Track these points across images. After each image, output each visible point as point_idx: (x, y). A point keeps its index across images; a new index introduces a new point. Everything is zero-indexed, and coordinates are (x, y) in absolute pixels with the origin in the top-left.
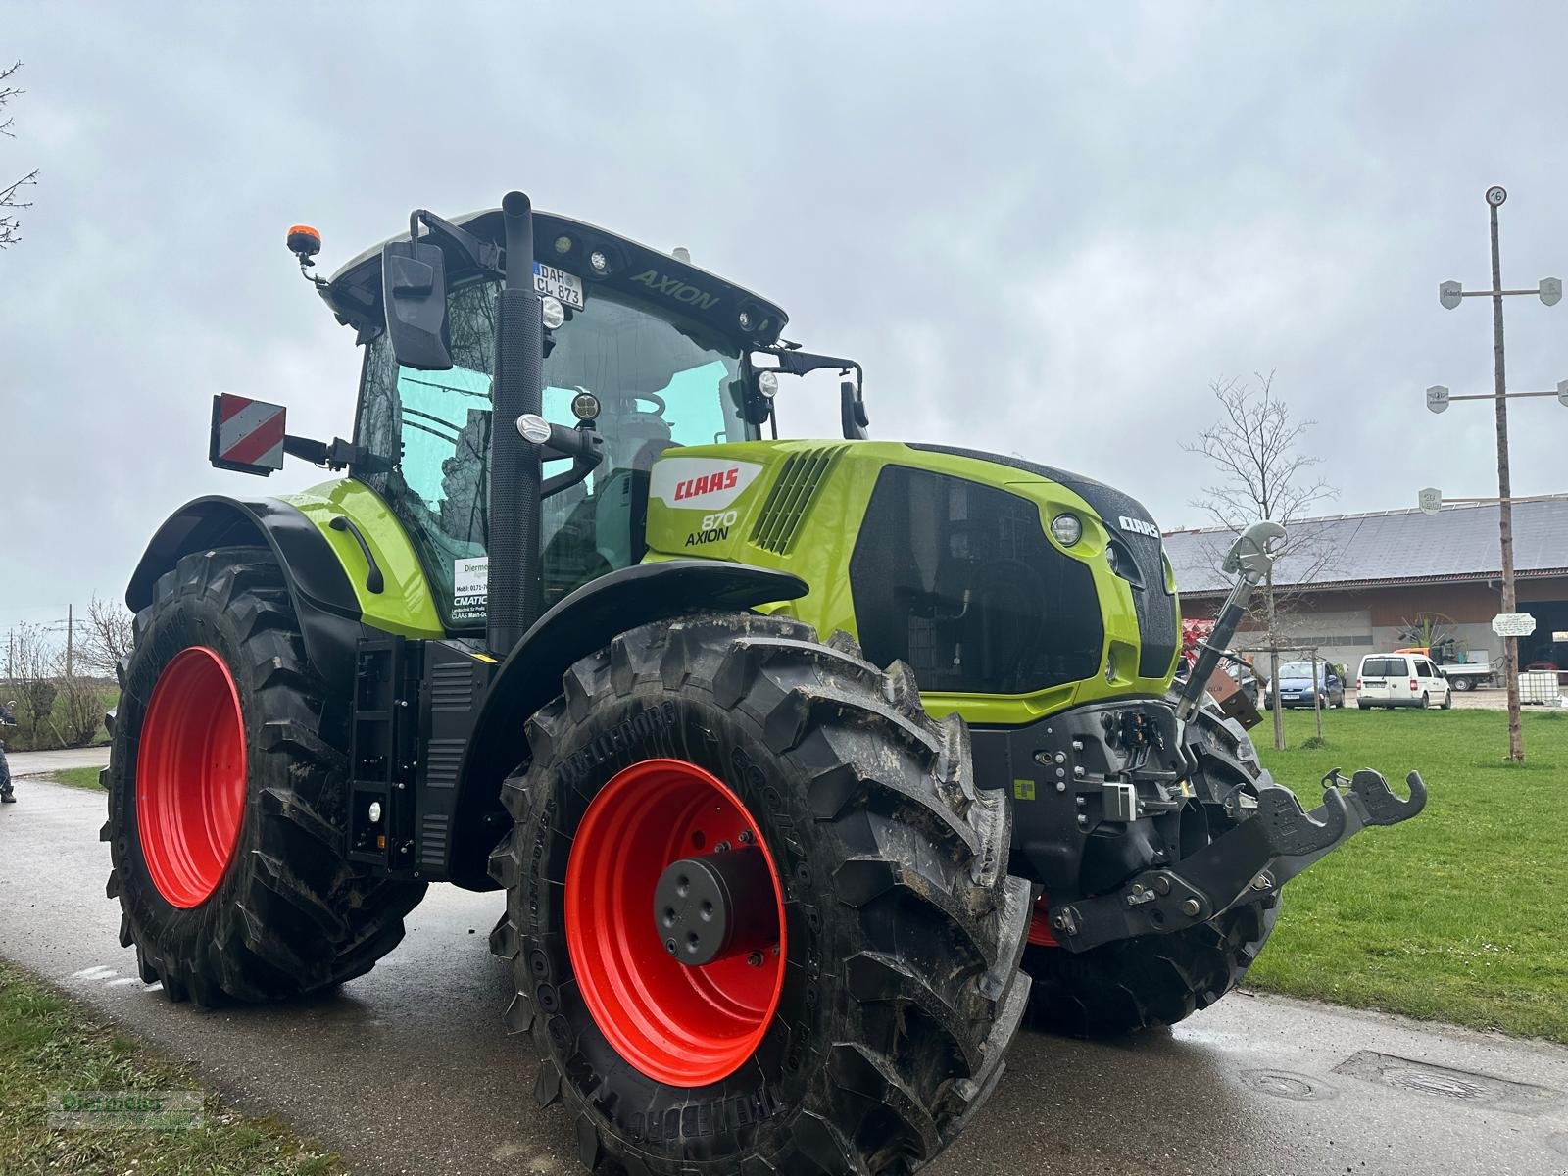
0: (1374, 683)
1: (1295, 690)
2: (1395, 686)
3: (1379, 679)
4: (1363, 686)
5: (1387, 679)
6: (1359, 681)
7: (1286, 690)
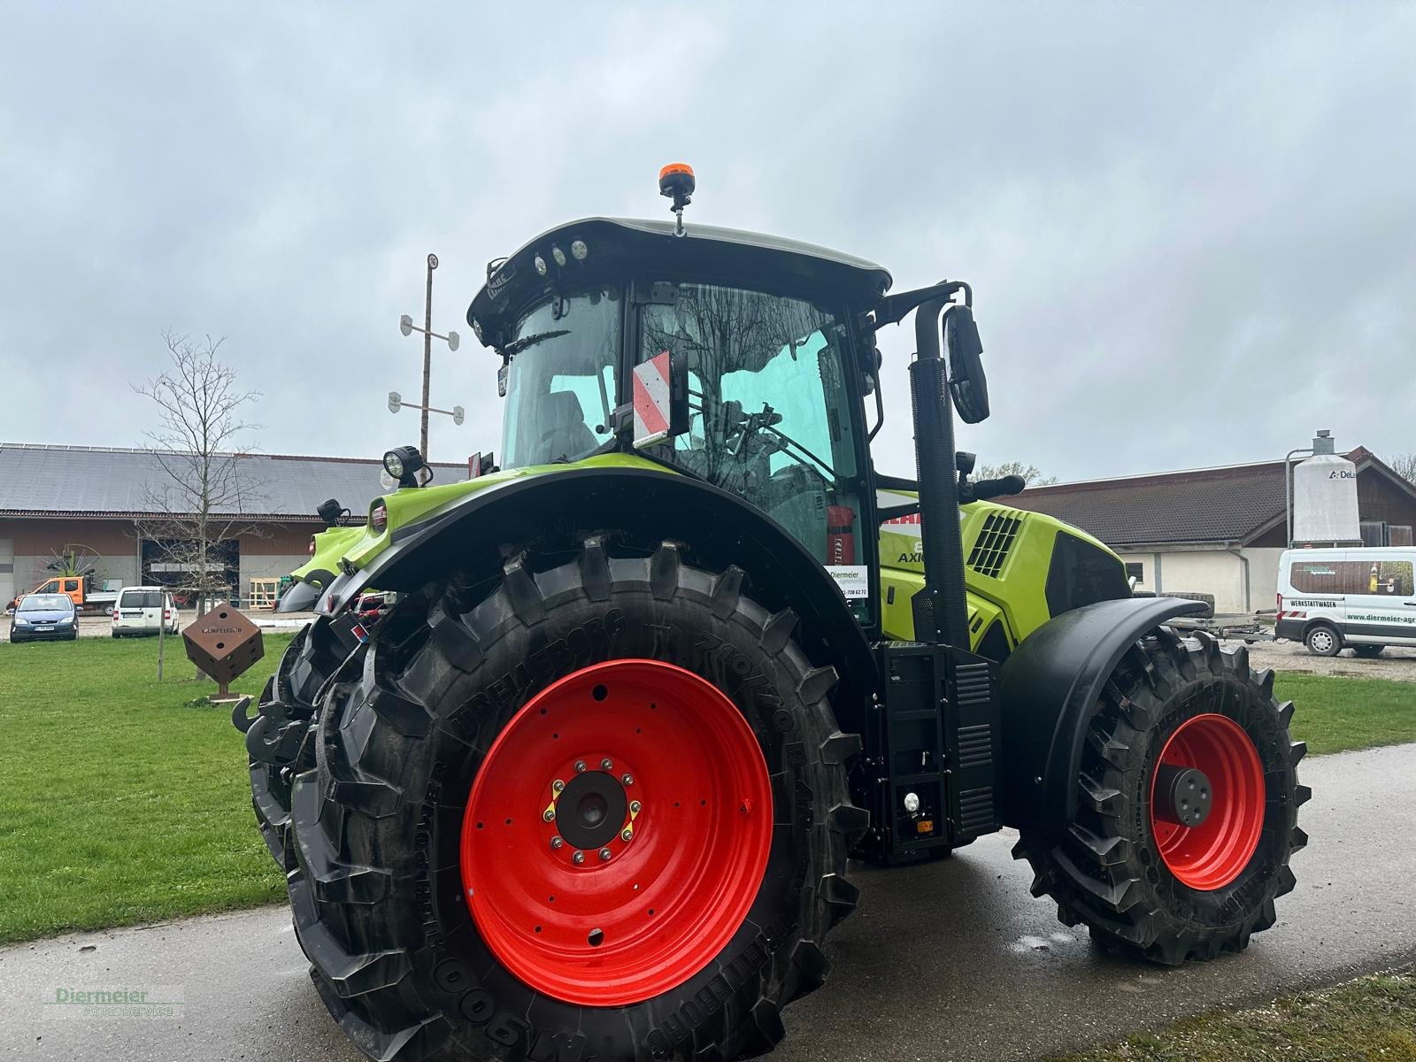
0: (131, 613)
1: (49, 622)
2: (151, 616)
3: (137, 610)
4: (120, 616)
5: (144, 609)
6: (117, 612)
7: (40, 622)
